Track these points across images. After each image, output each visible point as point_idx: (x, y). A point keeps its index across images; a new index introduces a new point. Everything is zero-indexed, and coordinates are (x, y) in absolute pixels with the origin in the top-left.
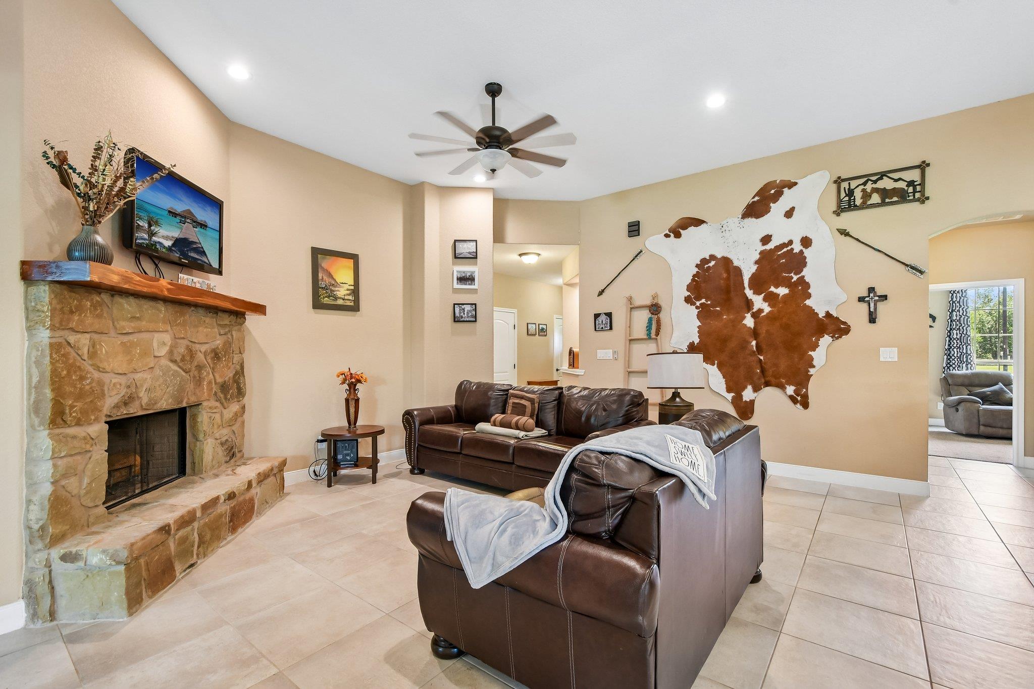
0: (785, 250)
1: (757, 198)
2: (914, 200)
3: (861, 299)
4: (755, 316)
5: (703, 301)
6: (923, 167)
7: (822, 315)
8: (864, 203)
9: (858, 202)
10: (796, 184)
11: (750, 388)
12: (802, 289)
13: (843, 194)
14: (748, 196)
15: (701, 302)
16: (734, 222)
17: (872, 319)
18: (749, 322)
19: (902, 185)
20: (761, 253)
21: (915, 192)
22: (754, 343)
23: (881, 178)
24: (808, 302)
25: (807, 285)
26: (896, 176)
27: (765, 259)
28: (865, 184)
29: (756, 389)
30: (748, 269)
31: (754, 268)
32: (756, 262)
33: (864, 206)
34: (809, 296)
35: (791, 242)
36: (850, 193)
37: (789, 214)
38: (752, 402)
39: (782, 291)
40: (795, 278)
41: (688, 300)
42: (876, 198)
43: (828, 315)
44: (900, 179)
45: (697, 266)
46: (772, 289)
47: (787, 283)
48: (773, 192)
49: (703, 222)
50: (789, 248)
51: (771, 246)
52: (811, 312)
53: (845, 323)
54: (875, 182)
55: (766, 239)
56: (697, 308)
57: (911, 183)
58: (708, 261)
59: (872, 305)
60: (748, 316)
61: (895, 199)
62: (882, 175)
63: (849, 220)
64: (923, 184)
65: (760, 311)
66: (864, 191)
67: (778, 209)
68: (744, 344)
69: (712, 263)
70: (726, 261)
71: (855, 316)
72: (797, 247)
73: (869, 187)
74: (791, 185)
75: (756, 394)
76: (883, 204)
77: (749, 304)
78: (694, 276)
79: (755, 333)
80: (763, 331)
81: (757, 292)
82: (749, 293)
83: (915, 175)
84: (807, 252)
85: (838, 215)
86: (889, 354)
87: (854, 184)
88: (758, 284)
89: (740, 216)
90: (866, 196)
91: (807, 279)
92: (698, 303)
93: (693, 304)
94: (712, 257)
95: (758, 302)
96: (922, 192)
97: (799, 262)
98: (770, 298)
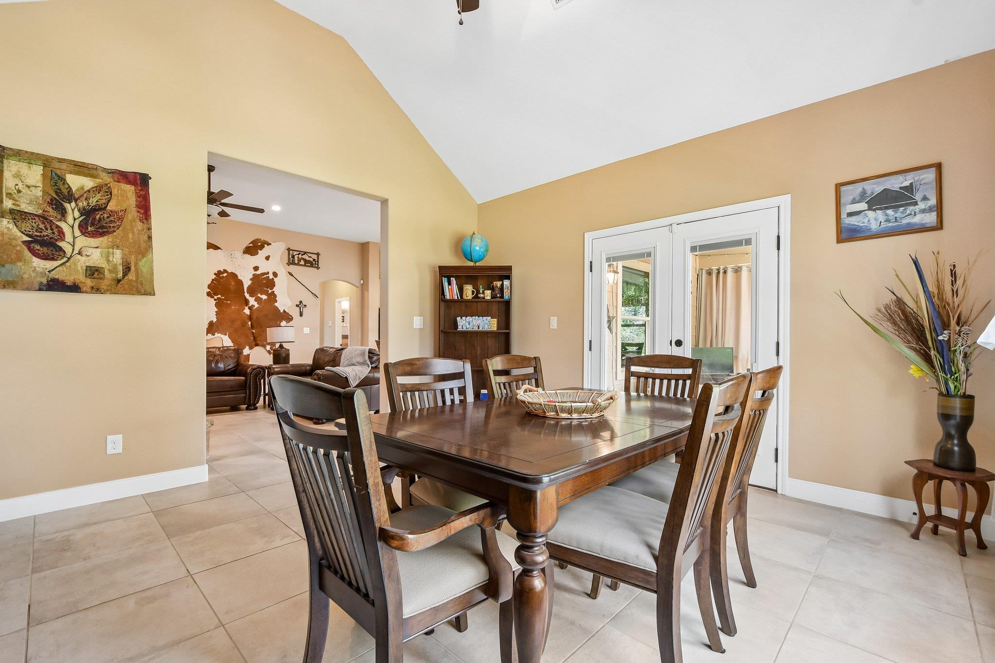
0: (265, 276)
1: (251, 245)
2: (315, 267)
3: (297, 306)
4: (250, 308)
5: (219, 296)
6: (318, 254)
7: (282, 311)
8: (298, 263)
9: (296, 262)
10: (271, 244)
11: (247, 348)
12: (273, 297)
13: (291, 257)
14: (247, 243)
15: (217, 297)
16: (239, 254)
17: (301, 315)
18: (247, 311)
19: (312, 260)
20: (253, 275)
21: (315, 264)
22: (250, 323)
23: (304, 254)
24: (276, 304)
25: (275, 296)
26: (310, 255)
27: (255, 278)
28: (299, 254)
29: (251, 348)
30: (247, 283)
31: (250, 282)
32: (251, 280)
33: (298, 264)
34: (276, 301)
35: (268, 273)
36: (293, 257)
37: (267, 258)
38: (248, 355)
39: (264, 297)
40: (270, 291)
41: (209, 294)
42: (302, 262)
43: (284, 311)
44: (310, 257)
45: (215, 274)
46: (259, 295)
47: (266, 293)
48: (259, 244)
49: (219, 248)
50: (267, 276)
51: (258, 272)
52: (277, 308)
53: (291, 316)
54: (302, 255)
55: (256, 268)
56: (215, 300)
57: (314, 260)
58: (223, 273)
59: (302, 308)
60: (247, 308)
61: (309, 265)
62: (305, 253)
63: (293, 269)
64: (318, 261)
65: (253, 306)
66: (298, 257)
67: (262, 253)
68: (244, 324)
69: (225, 275)
70: (234, 276)
71: (294, 312)
72: (271, 276)
73: (300, 256)
74: (269, 244)
75: (251, 351)
76: (305, 265)
77: (247, 302)
78: (213, 280)
79: (250, 318)
80: (254, 317)
81: (251, 296)
82: (247, 296)
83: (315, 257)
84: (275, 280)
85: (289, 265)
86: (307, 330)
87: (295, 253)
88: (252, 291)
89: (242, 252)
90: (299, 260)
91: (275, 293)
92: (216, 297)
93: (212, 297)
94: (225, 271)
95: (252, 301)
96: (318, 264)
97: (271, 284)
98: (258, 300)
